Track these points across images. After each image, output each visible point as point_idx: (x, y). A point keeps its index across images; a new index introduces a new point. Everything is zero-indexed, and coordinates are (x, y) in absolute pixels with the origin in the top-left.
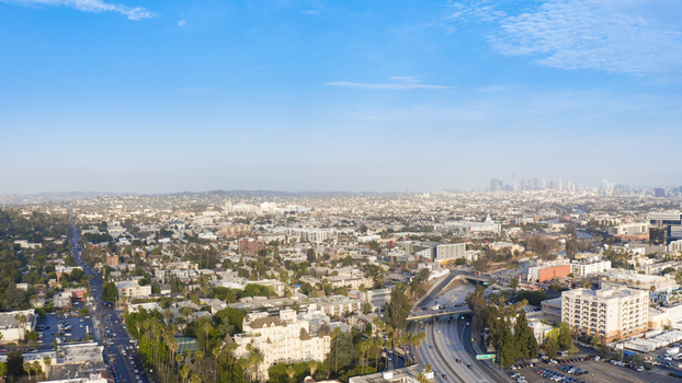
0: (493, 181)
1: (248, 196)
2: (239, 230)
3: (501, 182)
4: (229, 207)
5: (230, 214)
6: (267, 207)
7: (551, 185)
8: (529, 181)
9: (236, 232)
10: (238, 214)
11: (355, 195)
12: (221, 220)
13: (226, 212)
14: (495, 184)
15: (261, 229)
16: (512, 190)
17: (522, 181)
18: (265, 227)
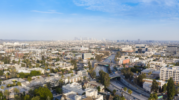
0: (75, 38)
1: (10, 41)
2: (11, 50)
3: (77, 38)
4: (5, 44)
5: (6, 46)
6: (16, 44)
7: (90, 39)
8: (84, 38)
9: (11, 51)
10: (8, 46)
11: (40, 41)
12: (4, 47)
13: (5, 45)
14: (76, 38)
15: (18, 50)
16: (80, 40)
17: (83, 38)
18: (19, 49)
